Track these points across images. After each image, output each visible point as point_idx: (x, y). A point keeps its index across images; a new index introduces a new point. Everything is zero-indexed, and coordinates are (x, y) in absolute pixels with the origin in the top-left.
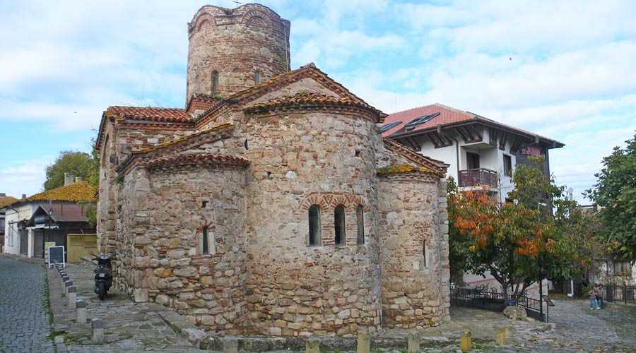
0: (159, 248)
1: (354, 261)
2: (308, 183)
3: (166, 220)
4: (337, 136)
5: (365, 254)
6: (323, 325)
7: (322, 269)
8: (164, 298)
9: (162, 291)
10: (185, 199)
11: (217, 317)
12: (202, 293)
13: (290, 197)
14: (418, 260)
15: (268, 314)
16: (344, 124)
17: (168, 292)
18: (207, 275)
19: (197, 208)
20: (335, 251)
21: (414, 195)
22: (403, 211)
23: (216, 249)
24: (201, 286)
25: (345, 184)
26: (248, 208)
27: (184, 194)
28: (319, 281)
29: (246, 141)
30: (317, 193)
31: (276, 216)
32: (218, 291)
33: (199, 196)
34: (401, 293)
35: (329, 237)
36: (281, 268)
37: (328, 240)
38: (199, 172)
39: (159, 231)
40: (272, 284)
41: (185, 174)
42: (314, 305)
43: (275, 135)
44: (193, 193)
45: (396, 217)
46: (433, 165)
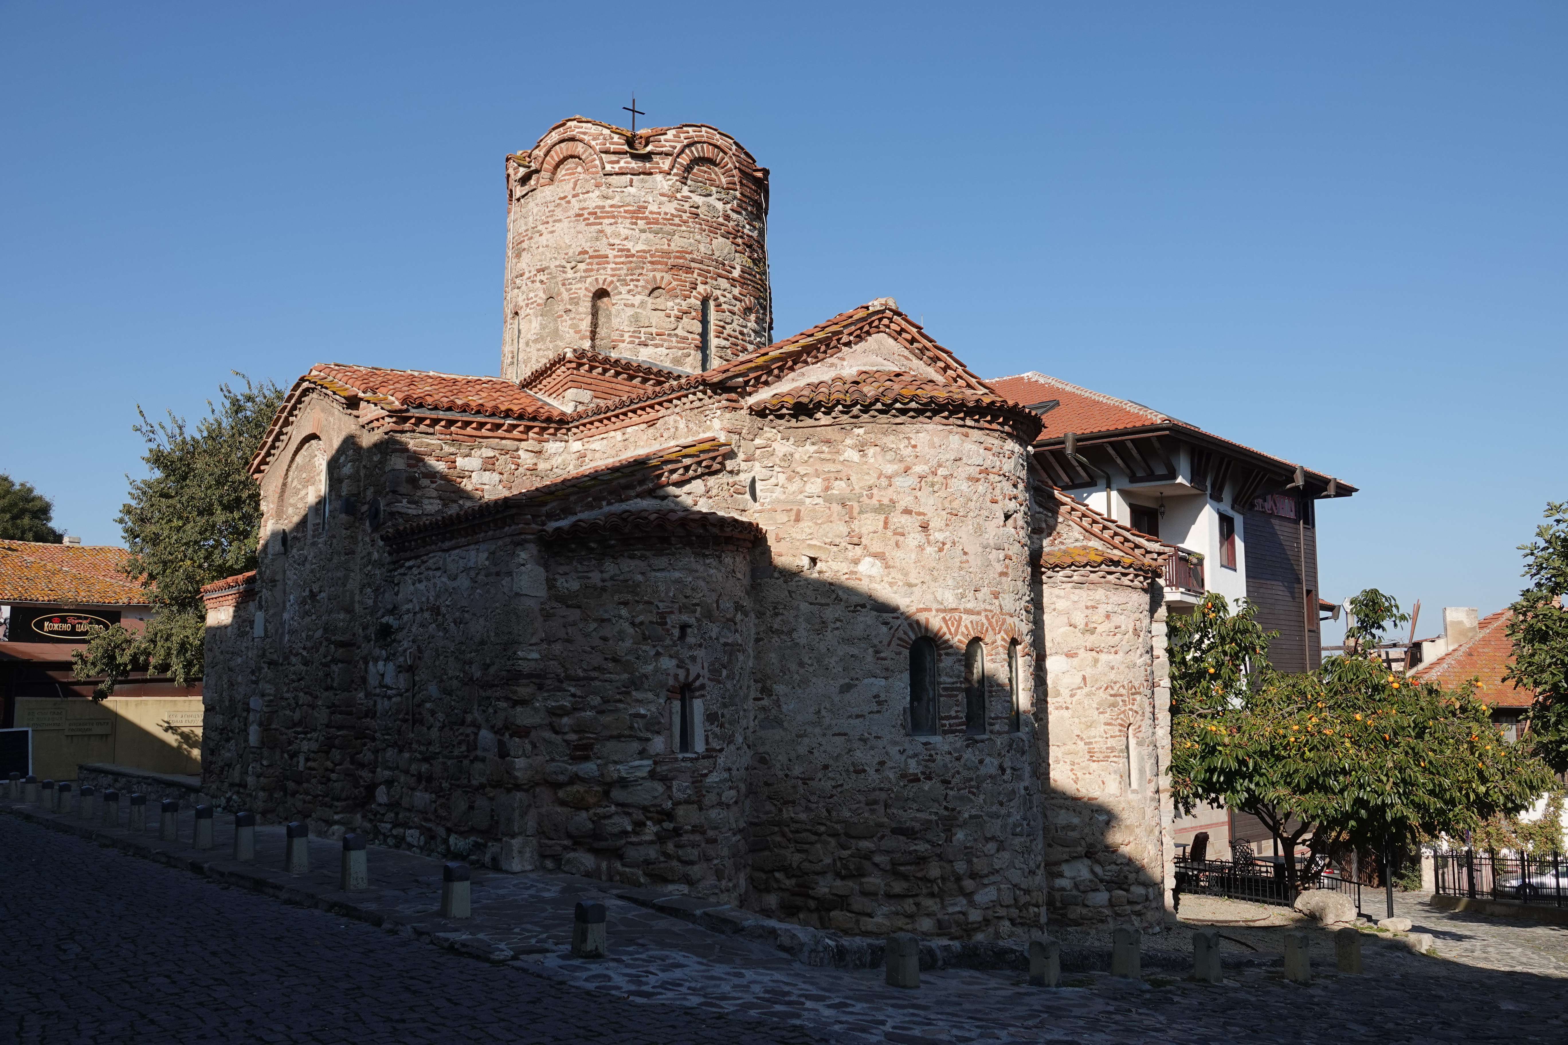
0: (572, 737)
1: (1003, 770)
2: (910, 585)
3: (595, 669)
4: (970, 479)
5: (1023, 753)
6: (939, 921)
7: (940, 789)
8: (588, 860)
9: (577, 842)
10: (641, 618)
12: (677, 846)
13: (867, 618)
14: (1116, 772)
15: (808, 896)
16: (982, 451)
17: (596, 845)
18: (687, 802)
19: (668, 642)
20: (967, 746)
21: (1108, 617)
22: (1082, 654)
23: (707, 737)
24: (674, 830)
25: (985, 590)
26: (758, 640)
27: (641, 606)
28: (934, 818)
29: (754, 481)
30: (929, 610)
31: (832, 661)
32: (709, 842)
33: (672, 612)
34: (1080, 849)
35: (953, 714)
36: (845, 787)
37: (952, 721)
38: (673, 554)
39: (573, 695)
40: (819, 824)
41: (643, 558)
42: (919, 875)
43: (829, 472)
44: (660, 605)
45: (1066, 667)
46: (1138, 546)
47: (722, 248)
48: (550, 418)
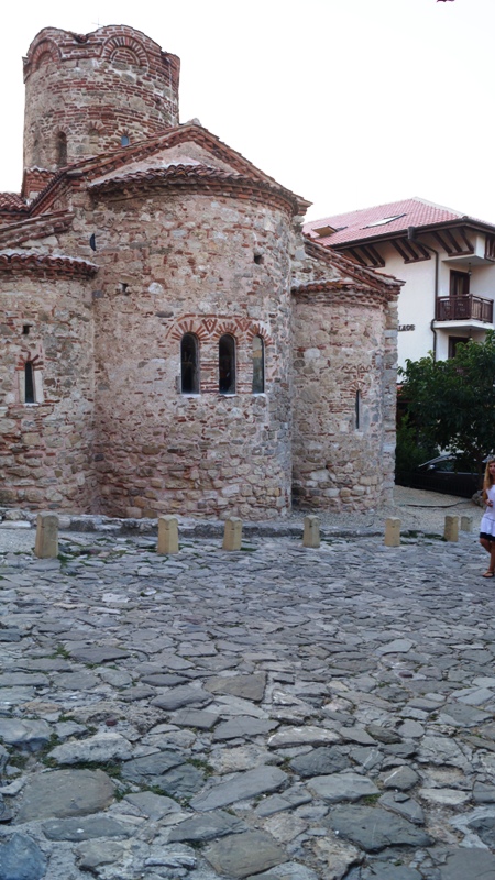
1: (247, 416)
2: (181, 300)
4: (226, 231)
5: (264, 406)
6: (199, 504)
7: (200, 426)
11: (48, 490)
12: (25, 457)
13: (153, 320)
14: (346, 419)
16: (237, 213)
18: (31, 431)
19: (14, 336)
20: (219, 400)
21: (346, 324)
22: (328, 347)
23: (45, 394)
24: (23, 447)
25: (235, 303)
26: (96, 336)
28: (195, 443)
29: (93, 237)
30: (193, 315)
31: (134, 348)
32: (49, 455)
33: (17, 317)
34: (322, 463)
35: (209, 380)
36: (142, 424)
37: (209, 385)
38: (17, 281)
40: (128, 446)
42: (186, 477)
43: (133, 228)
44: (9, 313)
45: (318, 355)
46: (380, 282)
47: (136, 102)
48: (15, 209)
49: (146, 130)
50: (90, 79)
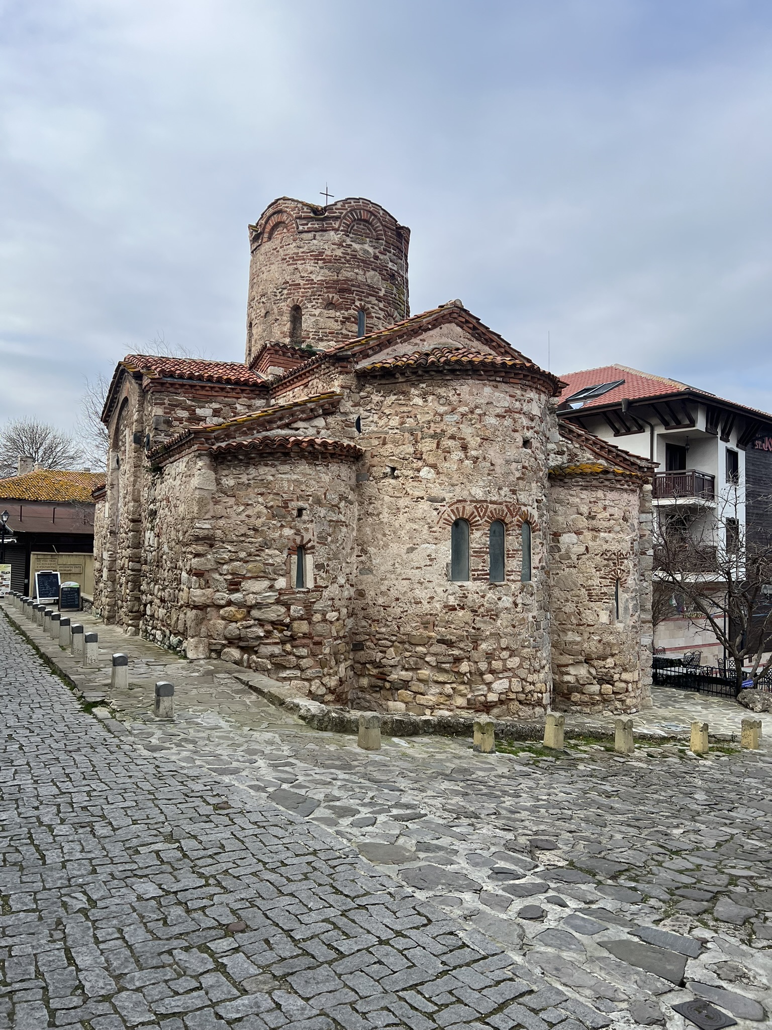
0: (229, 577)
1: (516, 605)
2: (453, 485)
3: (242, 535)
4: (498, 416)
5: (532, 595)
6: (468, 700)
7: (469, 616)
8: (235, 653)
9: (232, 642)
10: (272, 503)
11: (313, 683)
12: (292, 646)
14: (607, 609)
15: (385, 680)
16: (508, 398)
17: (242, 644)
18: (301, 618)
19: (289, 519)
20: (490, 589)
21: (605, 509)
22: (586, 533)
23: (315, 579)
24: (291, 636)
25: (506, 489)
26: (359, 519)
27: (271, 496)
28: (465, 633)
29: (359, 419)
30: (465, 501)
31: (402, 533)
32: (315, 644)
33: (292, 500)
34: (580, 657)
35: (480, 568)
36: (409, 612)
37: (479, 573)
38: (293, 464)
39: (230, 551)
40: (393, 635)
41: (273, 466)
42: (456, 670)
43: (404, 412)
44: (284, 495)
45: (575, 541)
46: (633, 464)
47: (373, 277)
48: (255, 384)
49: (381, 305)
50: (328, 253)
